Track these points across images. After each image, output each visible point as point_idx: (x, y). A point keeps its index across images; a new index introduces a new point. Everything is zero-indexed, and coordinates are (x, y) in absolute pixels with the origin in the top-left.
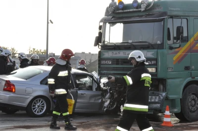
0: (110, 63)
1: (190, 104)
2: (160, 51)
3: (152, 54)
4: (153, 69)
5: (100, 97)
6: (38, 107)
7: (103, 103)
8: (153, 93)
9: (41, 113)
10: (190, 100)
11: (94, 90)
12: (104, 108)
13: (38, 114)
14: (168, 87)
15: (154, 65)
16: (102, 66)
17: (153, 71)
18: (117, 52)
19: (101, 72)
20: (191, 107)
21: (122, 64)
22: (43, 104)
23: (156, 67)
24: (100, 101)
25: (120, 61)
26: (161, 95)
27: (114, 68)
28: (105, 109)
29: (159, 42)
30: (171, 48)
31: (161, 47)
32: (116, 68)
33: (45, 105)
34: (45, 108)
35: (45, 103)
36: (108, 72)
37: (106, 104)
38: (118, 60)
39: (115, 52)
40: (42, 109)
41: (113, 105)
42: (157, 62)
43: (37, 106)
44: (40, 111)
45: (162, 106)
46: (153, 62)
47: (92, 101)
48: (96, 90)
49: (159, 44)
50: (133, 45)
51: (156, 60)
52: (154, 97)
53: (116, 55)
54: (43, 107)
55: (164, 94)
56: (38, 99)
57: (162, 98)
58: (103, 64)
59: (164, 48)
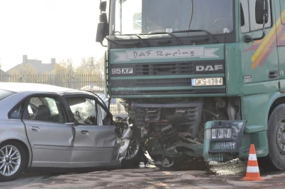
0: (131, 72)
1: (279, 139)
2: (229, 46)
3: (215, 53)
4: (219, 79)
5: (114, 136)
6: (7, 161)
7: (117, 147)
8: (220, 123)
9: (13, 173)
10: (279, 132)
11: (100, 123)
12: (120, 157)
13: (6, 175)
14: (245, 111)
15: (219, 72)
16: (113, 78)
17: (219, 84)
18: (144, 50)
19: (113, 89)
20: (281, 146)
21: (155, 74)
22: (15, 156)
23: (223, 75)
24: (113, 144)
25: (150, 67)
26: (236, 125)
27: (138, 80)
28: (121, 159)
29: (226, 30)
30: (248, 40)
31: (230, 38)
32: (144, 80)
33: (19, 157)
34: (19, 162)
35: (18, 154)
36: (128, 89)
37: (123, 149)
38: (147, 66)
39: (139, 51)
40: (14, 165)
41: (133, 150)
42: (224, 67)
43: (4, 160)
44: (11, 169)
45: (238, 145)
46: (217, 67)
47: (101, 144)
48: (104, 124)
49: (226, 34)
50: (177, 38)
51: (223, 62)
52: (222, 130)
53: (143, 57)
54: (15, 161)
55: (241, 124)
56: (6, 147)
57: (237, 131)
58: (116, 75)
59: (237, 40)
